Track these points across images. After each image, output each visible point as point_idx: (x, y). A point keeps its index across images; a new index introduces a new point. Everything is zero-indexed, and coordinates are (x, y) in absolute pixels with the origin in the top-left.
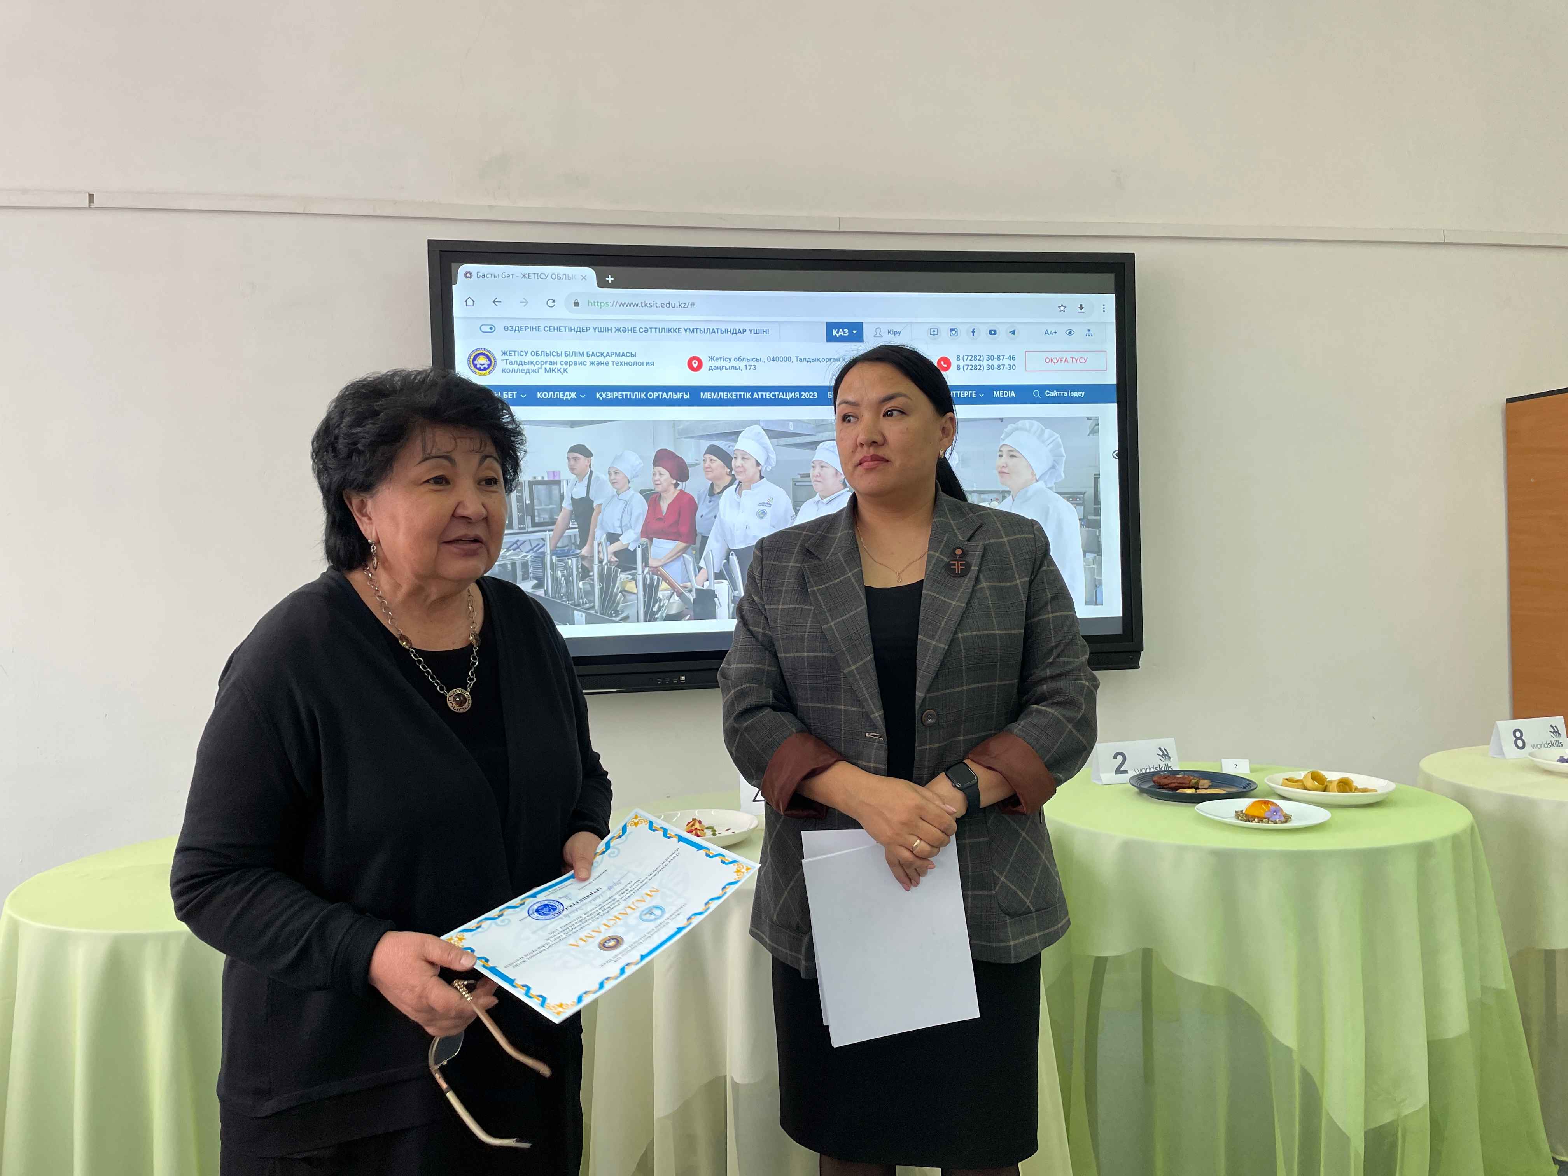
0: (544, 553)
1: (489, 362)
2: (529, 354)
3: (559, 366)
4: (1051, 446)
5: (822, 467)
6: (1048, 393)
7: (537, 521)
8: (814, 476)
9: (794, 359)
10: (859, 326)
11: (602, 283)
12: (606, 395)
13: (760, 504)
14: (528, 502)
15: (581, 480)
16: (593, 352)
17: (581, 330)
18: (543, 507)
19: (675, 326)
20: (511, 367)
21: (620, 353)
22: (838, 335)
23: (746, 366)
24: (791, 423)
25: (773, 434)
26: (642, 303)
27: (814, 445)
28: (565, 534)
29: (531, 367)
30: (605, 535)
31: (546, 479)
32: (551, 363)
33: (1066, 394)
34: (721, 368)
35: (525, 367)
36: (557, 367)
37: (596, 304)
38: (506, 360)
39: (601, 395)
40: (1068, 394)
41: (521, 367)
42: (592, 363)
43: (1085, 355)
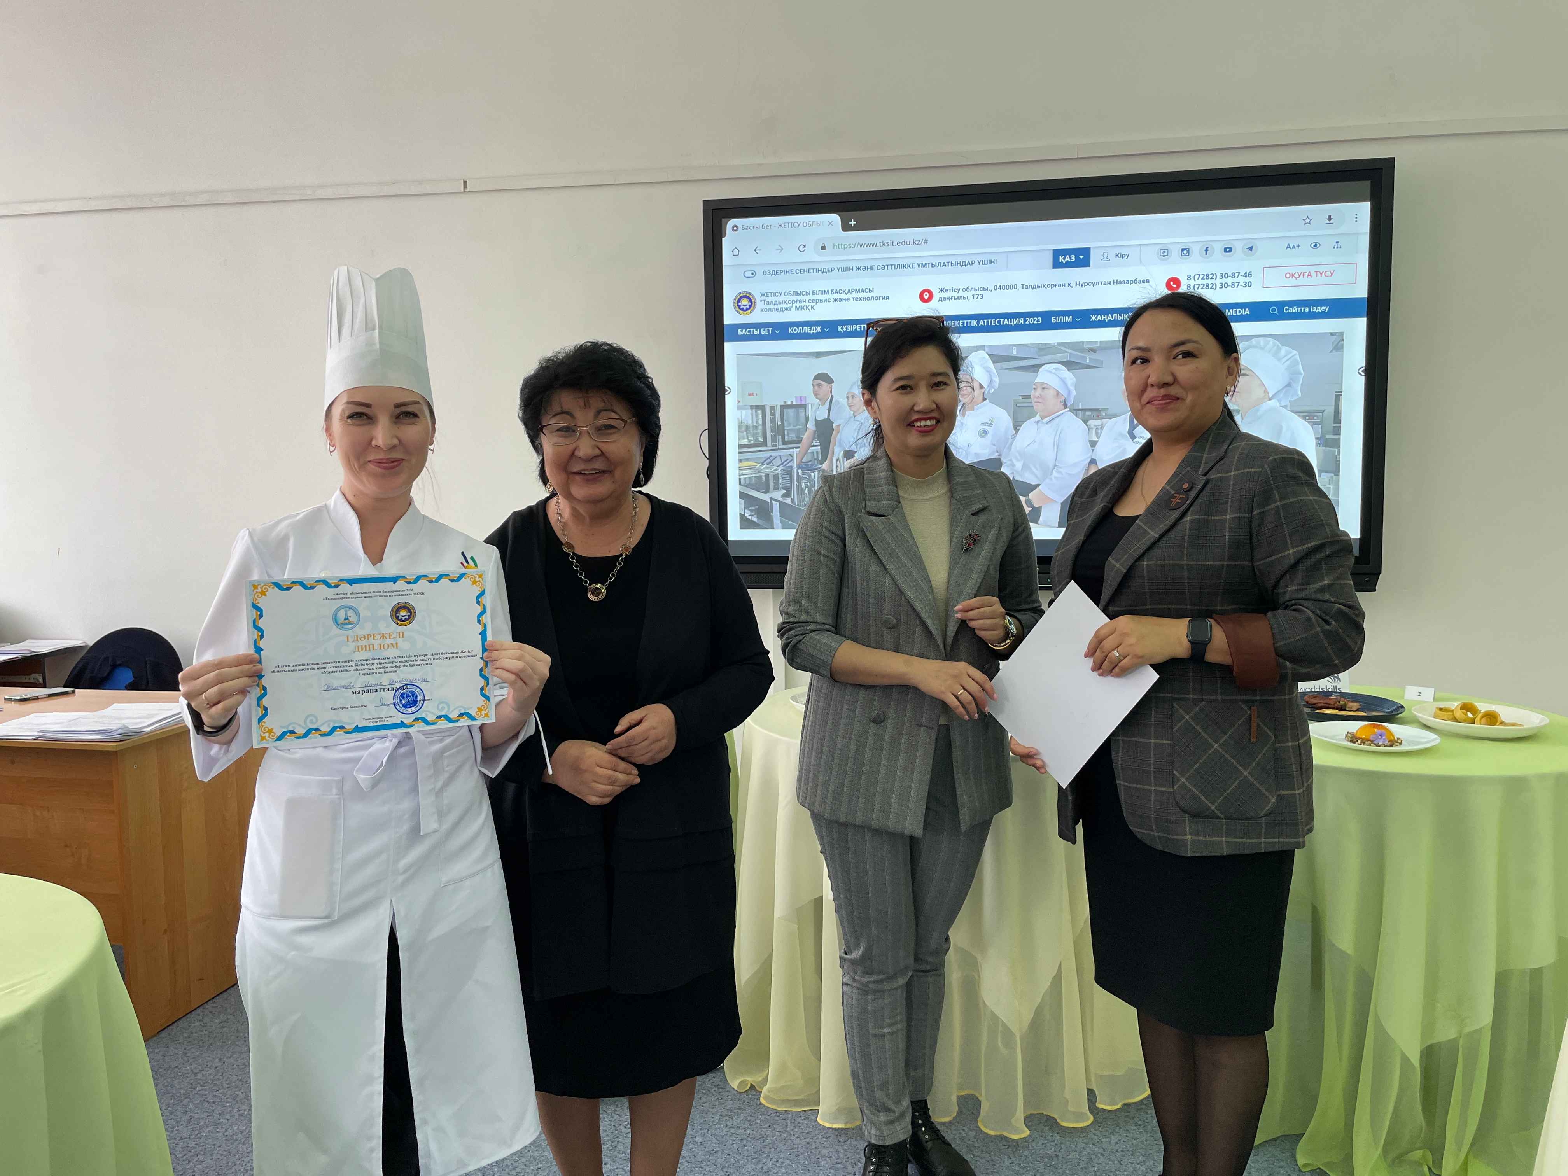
0: (792, 467)
1: (750, 303)
2: (783, 294)
3: (807, 304)
4: (1288, 362)
5: (1044, 388)
6: (1286, 310)
7: (786, 440)
8: (1035, 397)
9: (1020, 287)
10: (1086, 251)
11: (846, 227)
12: (847, 328)
13: (982, 424)
14: (779, 423)
15: (823, 404)
16: (836, 290)
17: (827, 271)
18: (792, 427)
19: (909, 262)
20: (768, 307)
21: (859, 289)
22: (1064, 262)
23: (973, 295)
24: (1014, 347)
25: (996, 358)
26: (880, 243)
27: (1036, 368)
28: (809, 451)
29: (784, 306)
30: (842, 452)
31: (794, 403)
32: (801, 302)
33: (1307, 310)
34: (950, 299)
35: (780, 306)
36: (806, 304)
37: (840, 246)
38: (764, 300)
39: (842, 328)
40: (1310, 309)
41: (776, 306)
42: (836, 300)
43: (1332, 268)
